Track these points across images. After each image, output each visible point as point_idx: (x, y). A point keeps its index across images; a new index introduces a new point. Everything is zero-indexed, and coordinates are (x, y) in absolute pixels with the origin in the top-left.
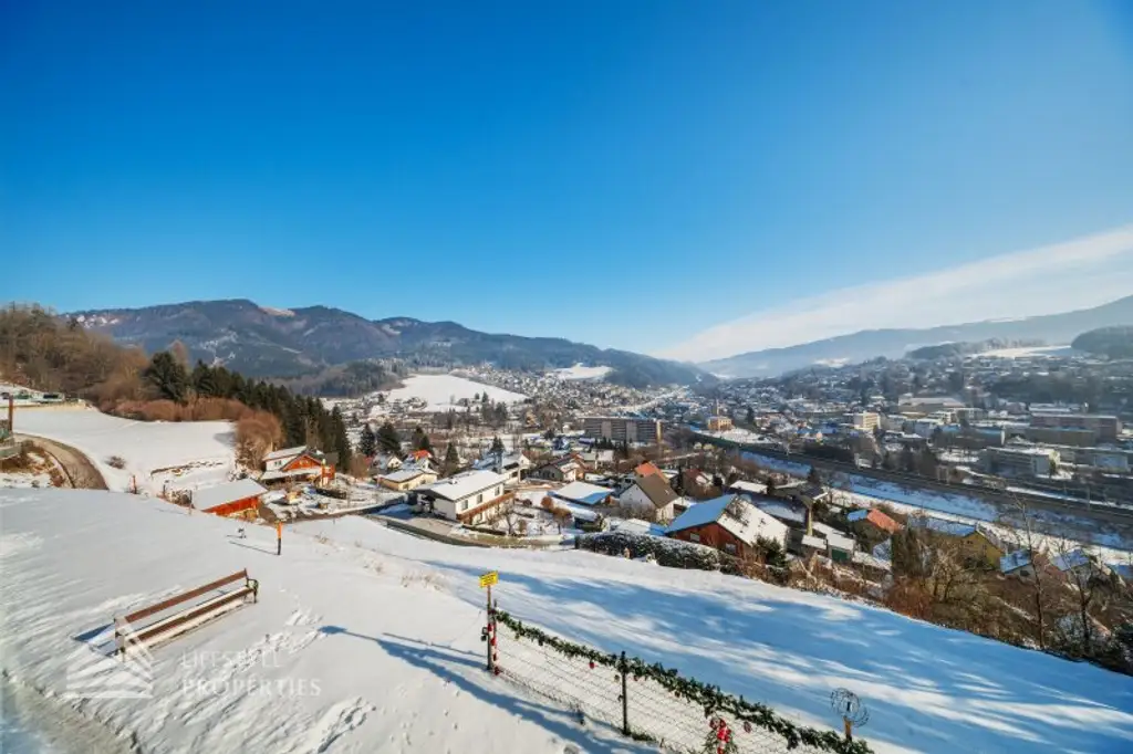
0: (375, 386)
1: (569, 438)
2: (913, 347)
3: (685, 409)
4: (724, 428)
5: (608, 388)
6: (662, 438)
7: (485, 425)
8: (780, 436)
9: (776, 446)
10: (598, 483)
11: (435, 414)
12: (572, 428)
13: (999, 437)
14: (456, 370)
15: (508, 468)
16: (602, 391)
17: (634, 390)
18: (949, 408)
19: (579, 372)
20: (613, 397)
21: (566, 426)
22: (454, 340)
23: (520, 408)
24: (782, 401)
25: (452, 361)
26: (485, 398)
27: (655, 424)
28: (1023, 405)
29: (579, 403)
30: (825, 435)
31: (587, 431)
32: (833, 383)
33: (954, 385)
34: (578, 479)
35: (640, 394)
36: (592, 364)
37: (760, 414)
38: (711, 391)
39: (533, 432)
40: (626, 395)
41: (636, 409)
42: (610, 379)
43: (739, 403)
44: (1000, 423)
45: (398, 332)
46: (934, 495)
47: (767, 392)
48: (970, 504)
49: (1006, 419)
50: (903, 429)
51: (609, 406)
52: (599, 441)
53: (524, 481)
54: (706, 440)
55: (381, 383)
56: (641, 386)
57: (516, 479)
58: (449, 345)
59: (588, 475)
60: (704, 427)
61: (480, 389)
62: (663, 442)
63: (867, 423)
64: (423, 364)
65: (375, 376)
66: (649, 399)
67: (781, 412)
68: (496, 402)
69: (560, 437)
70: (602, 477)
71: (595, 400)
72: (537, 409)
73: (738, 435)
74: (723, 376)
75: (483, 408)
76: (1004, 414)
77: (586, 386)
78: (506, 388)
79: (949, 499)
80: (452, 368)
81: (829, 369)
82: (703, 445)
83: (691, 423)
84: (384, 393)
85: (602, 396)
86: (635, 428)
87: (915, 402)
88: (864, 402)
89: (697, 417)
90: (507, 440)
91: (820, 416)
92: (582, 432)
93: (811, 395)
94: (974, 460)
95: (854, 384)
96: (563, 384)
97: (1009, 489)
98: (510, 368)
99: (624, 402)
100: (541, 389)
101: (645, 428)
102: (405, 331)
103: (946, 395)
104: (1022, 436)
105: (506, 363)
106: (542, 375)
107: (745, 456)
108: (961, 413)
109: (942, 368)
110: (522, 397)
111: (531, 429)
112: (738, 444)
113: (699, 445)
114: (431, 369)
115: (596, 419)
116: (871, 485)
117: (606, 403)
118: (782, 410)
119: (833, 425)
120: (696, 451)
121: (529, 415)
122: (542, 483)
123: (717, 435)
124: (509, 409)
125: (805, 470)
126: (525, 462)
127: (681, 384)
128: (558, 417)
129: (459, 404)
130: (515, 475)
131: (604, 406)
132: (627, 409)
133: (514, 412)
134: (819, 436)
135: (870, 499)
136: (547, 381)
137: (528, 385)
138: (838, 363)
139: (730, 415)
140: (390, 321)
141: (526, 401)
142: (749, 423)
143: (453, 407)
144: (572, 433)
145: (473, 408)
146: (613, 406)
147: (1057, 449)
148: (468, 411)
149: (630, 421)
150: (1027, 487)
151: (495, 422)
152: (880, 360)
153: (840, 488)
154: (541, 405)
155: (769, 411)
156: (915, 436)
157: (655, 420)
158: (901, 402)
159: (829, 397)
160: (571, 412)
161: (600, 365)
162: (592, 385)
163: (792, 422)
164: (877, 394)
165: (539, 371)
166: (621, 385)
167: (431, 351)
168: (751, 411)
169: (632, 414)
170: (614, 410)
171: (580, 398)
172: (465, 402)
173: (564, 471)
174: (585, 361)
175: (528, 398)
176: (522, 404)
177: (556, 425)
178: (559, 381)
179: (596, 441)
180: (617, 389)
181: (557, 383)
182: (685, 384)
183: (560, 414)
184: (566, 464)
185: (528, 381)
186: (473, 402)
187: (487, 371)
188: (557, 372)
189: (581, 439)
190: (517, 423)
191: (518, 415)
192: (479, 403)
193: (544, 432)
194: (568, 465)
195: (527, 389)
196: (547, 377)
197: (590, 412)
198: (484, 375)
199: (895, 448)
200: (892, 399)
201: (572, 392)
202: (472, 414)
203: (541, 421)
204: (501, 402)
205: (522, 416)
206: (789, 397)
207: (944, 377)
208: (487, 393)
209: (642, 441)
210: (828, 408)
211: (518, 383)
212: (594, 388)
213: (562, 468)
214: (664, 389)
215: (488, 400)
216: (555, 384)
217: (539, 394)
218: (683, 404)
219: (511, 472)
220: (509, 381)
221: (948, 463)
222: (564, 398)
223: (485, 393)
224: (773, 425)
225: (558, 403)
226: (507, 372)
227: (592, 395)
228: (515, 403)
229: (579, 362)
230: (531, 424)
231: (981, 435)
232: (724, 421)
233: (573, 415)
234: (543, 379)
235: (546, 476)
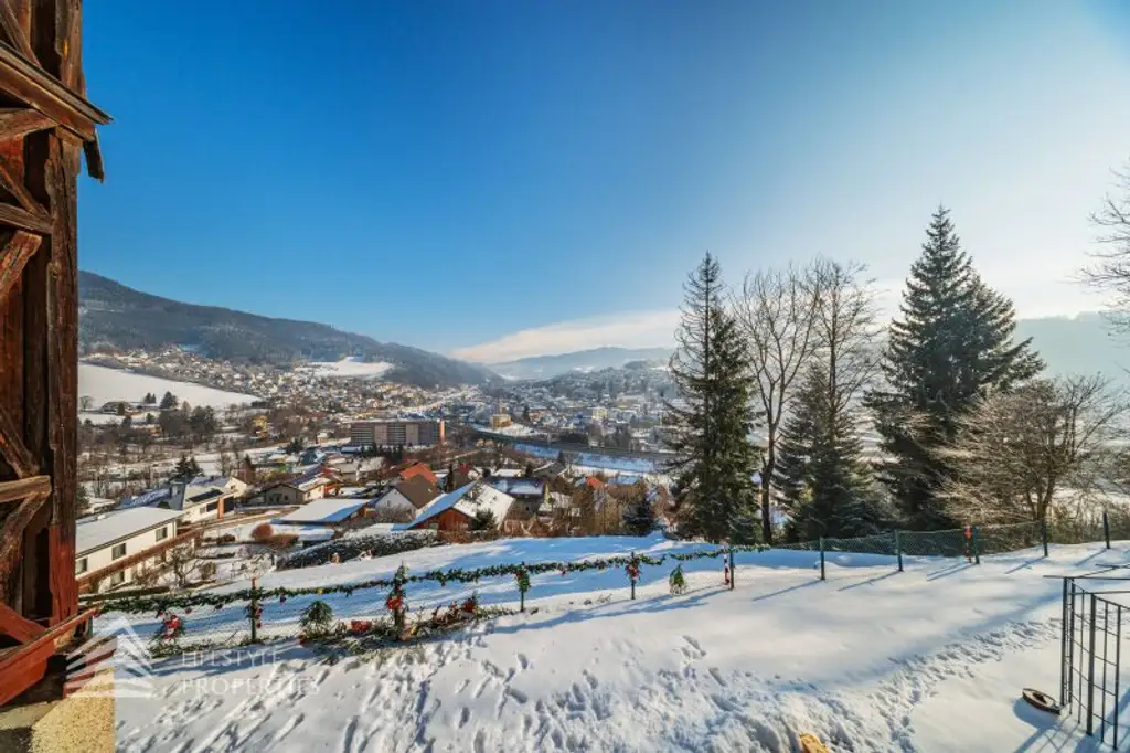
1: (323, 449)
2: (627, 361)
3: (471, 408)
4: (505, 425)
5: (388, 387)
6: (447, 438)
7: (165, 443)
8: (547, 429)
9: (542, 436)
10: (357, 496)
12: (331, 436)
15: (196, 499)
16: (379, 391)
17: (419, 389)
18: (639, 403)
19: (347, 368)
20: (393, 398)
21: (323, 435)
23: (242, 415)
24: (550, 399)
27: (439, 424)
29: (345, 405)
30: (575, 424)
31: (353, 438)
32: (584, 385)
33: (643, 387)
34: (327, 496)
35: (426, 394)
36: (368, 360)
37: (533, 411)
38: (497, 392)
39: (265, 446)
40: (410, 395)
41: (420, 410)
42: (391, 377)
43: (519, 401)
47: (540, 391)
48: (643, 463)
50: (618, 418)
51: (386, 408)
52: (366, 448)
53: (232, 513)
54: (487, 437)
56: (428, 386)
57: (215, 512)
59: (342, 489)
60: (487, 424)
61: (159, 388)
62: (445, 443)
63: (598, 415)
66: (436, 400)
67: (549, 409)
68: (193, 406)
69: (312, 450)
70: (361, 489)
71: (369, 401)
72: (271, 418)
73: (517, 430)
74: (509, 378)
75: (161, 416)
77: (357, 386)
78: (217, 387)
81: (582, 374)
82: (485, 441)
83: (477, 422)
85: (379, 397)
86: (417, 430)
87: (625, 398)
88: (599, 399)
89: (482, 416)
90: (207, 461)
91: (574, 410)
92: (347, 440)
93: (569, 395)
94: (648, 435)
96: (323, 381)
99: (407, 403)
100: (284, 388)
101: (426, 429)
103: (638, 393)
105: (218, 350)
106: (287, 368)
107: (518, 447)
108: (645, 406)
109: (637, 376)
110: (249, 399)
111: (264, 442)
112: (512, 438)
113: (481, 441)
115: (368, 424)
116: (597, 459)
117: (384, 404)
118: (549, 406)
119: (580, 417)
120: (477, 448)
121: (259, 423)
122: (263, 512)
123: (498, 431)
124: (220, 416)
125: (555, 455)
126: (241, 488)
127: (471, 382)
128: (310, 424)
129: (106, 409)
130: (210, 508)
131: (380, 408)
132: (409, 410)
133: (230, 421)
134: (571, 426)
135: (591, 469)
136: (295, 378)
137: (261, 382)
138: (587, 369)
139: (511, 413)
141: (255, 405)
142: (525, 419)
143: (88, 417)
144: (333, 443)
145: (136, 418)
146: (392, 407)
148: (128, 421)
149: (412, 423)
151: (190, 436)
152: (610, 369)
153: (577, 464)
154: (281, 409)
155: (539, 407)
156: (623, 422)
157: (438, 420)
158: (618, 399)
159: (580, 396)
160: (331, 417)
161: (379, 361)
162: (366, 383)
163: (554, 416)
164: (607, 393)
165: (283, 364)
166: (405, 384)
168: (527, 408)
169: (415, 416)
170: (394, 412)
171: (347, 399)
172: (121, 408)
173: (304, 490)
174: (357, 355)
175: (259, 400)
176: (248, 408)
177: (306, 434)
178: (316, 378)
179: (363, 449)
180: (399, 388)
181: (313, 381)
182: (474, 384)
183: (315, 419)
184: (309, 480)
185: (261, 376)
186: (139, 407)
187: (176, 360)
188: (315, 367)
189: (344, 449)
190: (235, 436)
191: (237, 425)
192: (155, 409)
193: (284, 445)
194: (312, 482)
195: (259, 388)
196: (296, 373)
197: (361, 415)
198: (169, 365)
199: (611, 431)
200: (613, 397)
201: (337, 391)
202: (135, 427)
203: (280, 430)
204: (203, 406)
205: (247, 426)
206: (555, 396)
207: (639, 382)
208: (173, 394)
209: (424, 444)
210: (579, 404)
211: (242, 380)
212: (368, 388)
213: (301, 487)
214: (453, 389)
215: (176, 404)
216: (309, 382)
217: (280, 395)
218: (471, 403)
219: (204, 504)
220: (223, 376)
221: (637, 439)
222: (324, 399)
223: (168, 394)
224: (542, 419)
225: (312, 406)
226: (220, 363)
227: (365, 395)
228: (233, 407)
229: (348, 355)
230: (263, 436)
231: (652, 420)
232: (504, 418)
233: (335, 421)
234: (289, 375)
235: (275, 500)
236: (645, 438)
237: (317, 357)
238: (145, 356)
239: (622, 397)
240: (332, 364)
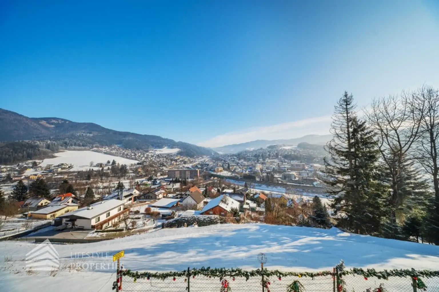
0: (29, 157)
1: (159, 179)
2: (268, 145)
3: (208, 165)
4: (221, 171)
5: (178, 157)
6: (200, 176)
7: (112, 176)
8: (237, 173)
9: (236, 176)
10: (173, 198)
11: (79, 172)
12: (161, 175)
13: (285, 170)
14: (95, 149)
15: (126, 197)
16: (176, 158)
17: (189, 158)
18: (276, 162)
19: (165, 151)
20: (180, 161)
21: (159, 174)
22: (95, 133)
23: (134, 167)
24: (238, 161)
25: (93, 144)
26: (114, 162)
27: (197, 171)
28: (289, 161)
29: (165, 164)
30: (249, 171)
31: (169, 176)
32: (251, 155)
33: (277, 156)
34: (164, 197)
35: (191, 160)
36: (172, 148)
37: (231, 166)
38: (216, 159)
39: (142, 178)
40: (186, 160)
41: (190, 165)
42: (180, 154)
43: (225, 162)
44: (286, 166)
45: (53, 126)
46: (273, 187)
47: (233, 158)
48: (281, 188)
49: (287, 165)
50: (267, 169)
51: (178, 165)
52: (174, 179)
53: (135, 202)
54: (215, 176)
55: (35, 155)
56: (192, 156)
57: (131, 201)
58: (91, 135)
59: (168, 195)
60: (214, 171)
61: (111, 158)
62: (200, 178)
63: (258, 167)
64: (72, 145)
65: (30, 151)
66: (195, 162)
67: (237, 165)
68: (121, 164)
69: (155, 179)
70: (175, 195)
71: (173, 162)
72: (144, 168)
73: (225, 173)
74: (221, 153)
75: (112, 168)
76: (286, 164)
77: (169, 157)
78: (127, 158)
79: (276, 188)
80: (92, 148)
81: (250, 151)
82: (214, 177)
83: (210, 170)
84: (37, 161)
85: (176, 161)
86: (189, 174)
87: (269, 161)
88: (258, 161)
89: (212, 168)
90: (126, 183)
91: (248, 166)
92: (166, 176)
93: (245, 159)
94: (281, 176)
95: (255, 156)
96: (158, 156)
97: (288, 183)
98: (129, 148)
99: (185, 163)
100: (146, 158)
101: (193, 173)
102: (58, 126)
103: (276, 159)
104: (290, 169)
105: (127, 146)
106: (147, 151)
107: (227, 180)
108: (278, 164)
109: (274, 151)
110: (136, 162)
111: (141, 176)
112: (225, 176)
113: (212, 178)
114: (78, 148)
115: (174, 170)
116: (260, 186)
117: (178, 163)
118: (237, 164)
119: (251, 168)
120: (212, 180)
121: (139, 170)
122: (145, 202)
123: (219, 174)
124: (128, 168)
126: (136, 193)
127: (207, 155)
128: (155, 171)
129: (97, 166)
130: (130, 199)
132: (186, 166)
133: (131, 169)
134: (247, 172)
135: (259, 190)
136: (150, 154)
137: (140, 156)
138: (252, 149)
139: (223, 166)
140: (47, 120)
141: (138, 164)
142: (228, 169)
143: (91, 168)
144: (162, 177)
145: (106, 168)
146: (180, 165)
147: (296, 172)
148: (103, 169)
149: (187, 170)
150: (291, 182)
151: (120, 174)
152: (261, 149)
153: (253, 188)
154: (146, 165)
155: (234, 165)
156: (269, 170)
157: (197, 169)
158: (266, 161)
159: (250, 160)
160: (161, 168)
161: (175, 148)
162: (171, 156)
163: (240, 168)
164: (261, 159)
165: (146, 150)
166: (184, 156)
167: (78, 138)
168: (229, 165)
169: (188, 168)
170: (181, 166)
171: (166, 162)
172: (101, 165)
173: (157, 194)
174: (169, 146)
175: (139, 162)
176: (136, 165)
177: (154, 174)
178: (156, 154)
179: (173, 180)
180: (182, 158)
181: (155, 155)
182: (208, 156)
183: (156, 169)
184: (158, 191)
185: (139, 154)
186: (106, 165)
187: (116, 149)
188: (155, 151)
189: (166, 180)
190: (133, 174)
191: (133, 171)
192: (110, 165)
193: (147, 178)
194: (159, 192)
195: (139, 158)
196: (150, 153)
197: (170, 167)
198: (114, 151)
199: (265, 174)
200: (264, 160)
201: (162, 159)
202: (105, 171)
203: (146, 173)
204: (124, 164)
205: (136, 171)
206: (239, 160)
207: (275, 154)
208: (115, 160)
209: (192, 178)
210: (249, 163)
211: (134, 155)
212: (172, 157)
213: (156, 193)
214: (200, 158)
215: (116, 164)
216: (154, 156)
217: (145, 160)
218: (207, 163)
219: (128, 198)
220: (129, 154)
221: (276, 178)
222: (158, 162)
223: (114, 160)
224: (235, 169)
225: (155, 164)
226: (128, 150)
227: (172, 160)
228: (132, 165)
229: (166, 146)
230: (141, 174)
231: (282, 169)
232: (221, 169)
233: (162, 169)
234: (148, 153)
235: (148, 197)
236: (280, 178)
237: (156, 148)
238: (107, 148)
239: (267, 160)
240: (161, 150)
